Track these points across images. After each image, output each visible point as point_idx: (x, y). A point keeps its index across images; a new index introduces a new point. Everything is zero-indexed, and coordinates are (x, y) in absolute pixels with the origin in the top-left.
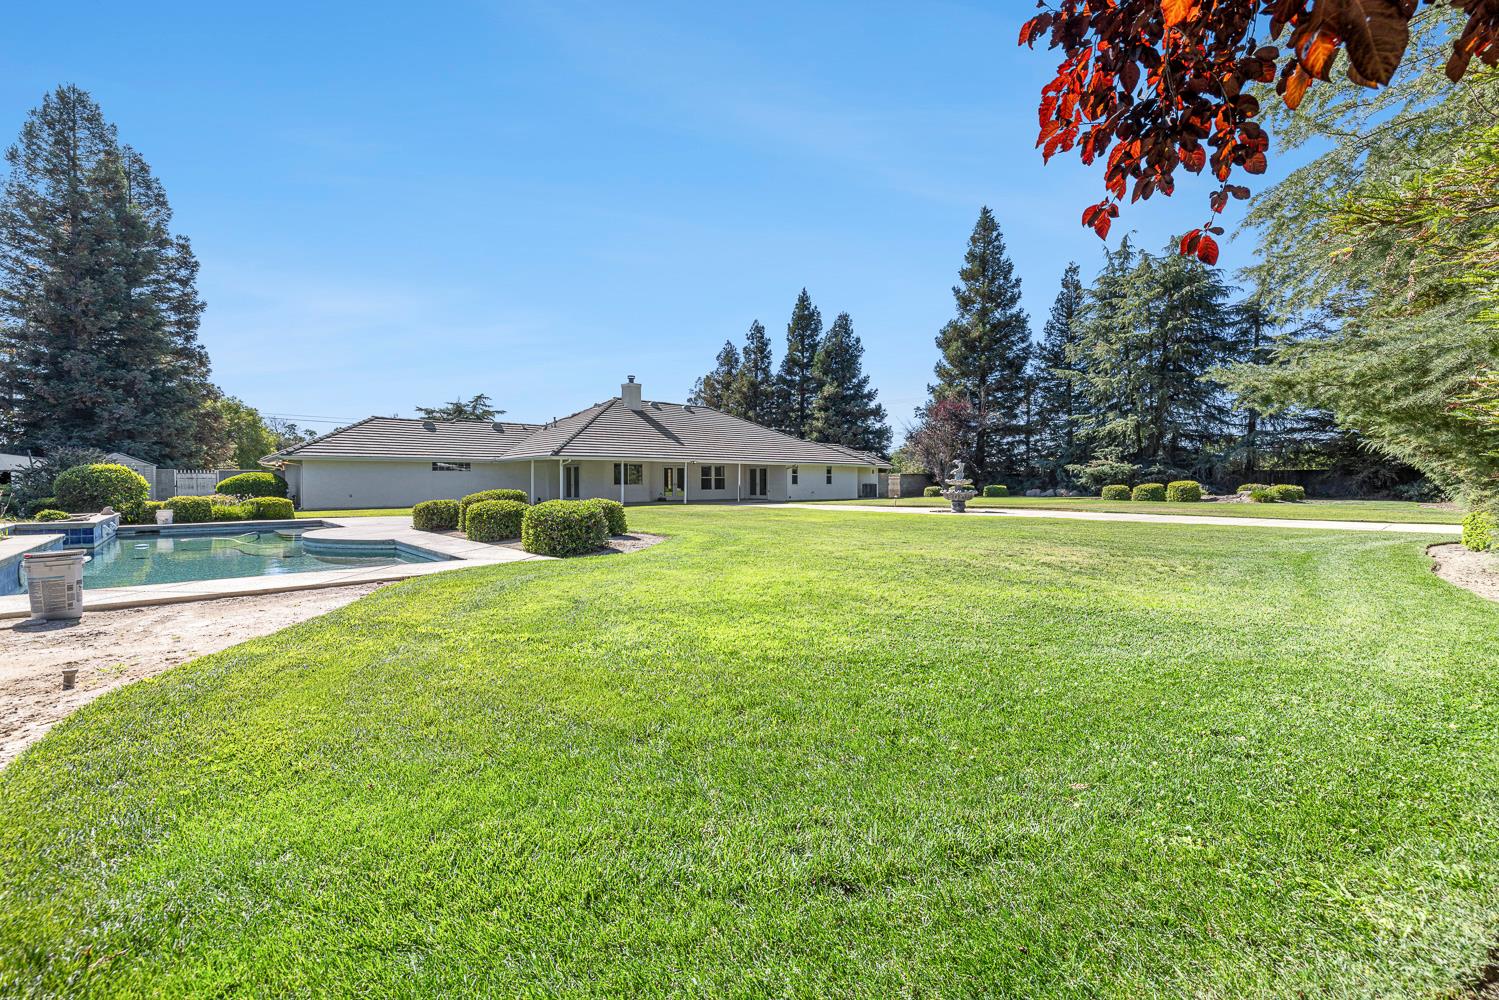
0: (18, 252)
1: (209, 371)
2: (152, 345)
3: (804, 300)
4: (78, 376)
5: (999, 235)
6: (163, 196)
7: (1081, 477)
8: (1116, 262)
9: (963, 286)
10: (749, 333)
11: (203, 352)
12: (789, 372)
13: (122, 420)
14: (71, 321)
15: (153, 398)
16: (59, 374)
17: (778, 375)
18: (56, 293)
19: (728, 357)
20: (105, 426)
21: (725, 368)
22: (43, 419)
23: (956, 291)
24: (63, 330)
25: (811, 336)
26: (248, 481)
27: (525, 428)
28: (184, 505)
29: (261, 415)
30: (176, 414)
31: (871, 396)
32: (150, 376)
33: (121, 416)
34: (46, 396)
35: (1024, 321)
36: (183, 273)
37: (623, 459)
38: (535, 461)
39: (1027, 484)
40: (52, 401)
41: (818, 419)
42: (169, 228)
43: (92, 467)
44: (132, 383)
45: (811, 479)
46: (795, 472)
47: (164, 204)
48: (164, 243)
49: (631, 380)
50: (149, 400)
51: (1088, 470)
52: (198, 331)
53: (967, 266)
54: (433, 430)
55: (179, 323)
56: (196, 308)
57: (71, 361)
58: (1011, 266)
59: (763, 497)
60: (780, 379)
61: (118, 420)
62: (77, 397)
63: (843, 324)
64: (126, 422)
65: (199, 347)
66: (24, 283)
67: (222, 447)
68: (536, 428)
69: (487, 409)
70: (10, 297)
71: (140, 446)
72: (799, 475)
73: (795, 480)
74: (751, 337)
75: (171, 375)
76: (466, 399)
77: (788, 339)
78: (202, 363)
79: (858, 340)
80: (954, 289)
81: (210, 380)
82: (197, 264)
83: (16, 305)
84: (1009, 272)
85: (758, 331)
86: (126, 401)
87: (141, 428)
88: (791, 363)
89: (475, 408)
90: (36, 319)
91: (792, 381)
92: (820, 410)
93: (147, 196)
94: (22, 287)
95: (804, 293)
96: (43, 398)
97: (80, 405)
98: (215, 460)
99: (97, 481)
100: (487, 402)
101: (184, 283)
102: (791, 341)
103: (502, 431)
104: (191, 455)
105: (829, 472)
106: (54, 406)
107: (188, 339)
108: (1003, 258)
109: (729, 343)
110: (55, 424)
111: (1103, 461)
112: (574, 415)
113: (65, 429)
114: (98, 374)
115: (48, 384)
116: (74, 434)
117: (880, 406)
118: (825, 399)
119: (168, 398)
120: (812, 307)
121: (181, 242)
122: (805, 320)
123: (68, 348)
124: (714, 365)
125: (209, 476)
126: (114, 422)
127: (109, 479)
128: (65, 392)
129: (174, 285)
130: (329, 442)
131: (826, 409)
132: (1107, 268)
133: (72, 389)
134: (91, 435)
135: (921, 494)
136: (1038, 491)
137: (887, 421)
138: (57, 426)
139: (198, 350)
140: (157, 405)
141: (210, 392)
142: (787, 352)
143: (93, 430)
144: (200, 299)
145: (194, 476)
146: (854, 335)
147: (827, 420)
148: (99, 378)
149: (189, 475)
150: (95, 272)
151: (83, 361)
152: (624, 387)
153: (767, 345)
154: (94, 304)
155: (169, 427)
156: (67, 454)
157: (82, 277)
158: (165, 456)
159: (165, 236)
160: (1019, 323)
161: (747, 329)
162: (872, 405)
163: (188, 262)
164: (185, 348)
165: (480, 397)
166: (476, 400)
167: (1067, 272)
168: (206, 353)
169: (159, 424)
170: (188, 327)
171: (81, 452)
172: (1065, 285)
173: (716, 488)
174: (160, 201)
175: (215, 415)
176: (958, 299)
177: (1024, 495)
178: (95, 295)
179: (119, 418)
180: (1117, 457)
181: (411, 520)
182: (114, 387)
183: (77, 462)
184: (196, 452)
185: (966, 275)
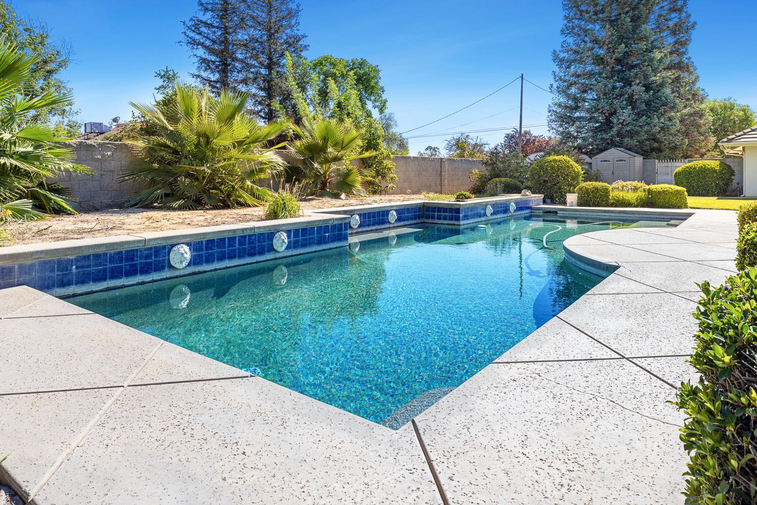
11: (690, 62)
13: (625, 123)
15: (646, 105)
20: (614, 130)
30: (661, 115)
32: (644, 88)
33: (625, 121)
44: (633, 95)
50: (643, 107)
52: (689, 47)
56: (689, 28)
61: (622, 124)
64: (627, 124)
65: (687, 59)
71: (635, 142)
86: (628, 109)
87: (636, 129)
98: (699, 151)
101: (680, 11)
104: (676, 148)
107: (681, 55)
119: (656, 103)
126: (620, 126)
129: (673, 15)
144: (691, 20)
145: (669, 164)
148: (613, 95)
149: (665, 164)
155: (655, 126)
158: (653, 150)
169: (649, 125)
175: (700, 113)
182: (621, 100)
184: (680, 145)
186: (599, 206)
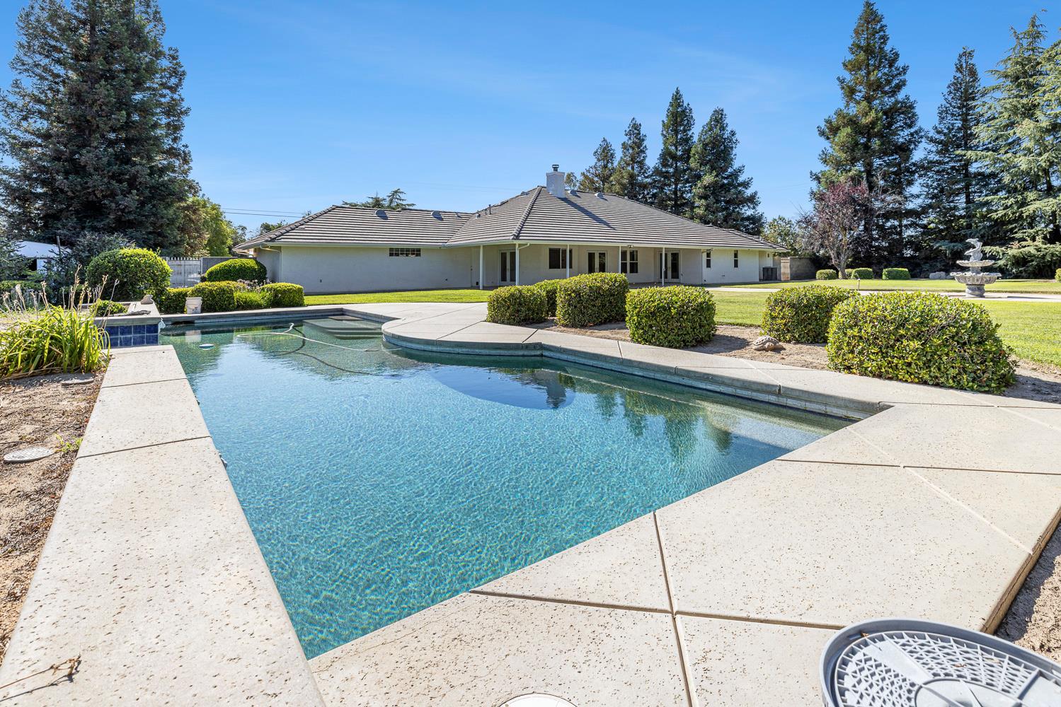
0: (47, 61)
1: (190, 169)
2: (152, 142)
3: (677, 98)
4: (92, 171)
5: (882, 27)
6: (159, 13)
7: (999, 259)
8: (1025, 42)
9: (848, 77)
10: (628, 130)
11: (187, 150)
12: (665, 164)
13: (126, 210)
14: (88, 121)
15: (150, 192)
16: (76, 169)
17: (655, 168)
18: (77, 97)
19: (605, 153)
20: (112, 217)
21: (602, 163)
22: (61, 211)
23: (842, 81)
24: (81, 130)
25: (685, 131)
26: (235, 267)
27: (459, 216)
28: (211, 291)
29: (221, 210)
30: (169, 205)
31: (746, 185)
32: (148, 172)
33: (126, 207)
34: (66, 189)
35: (912, 107)
36: (173, 81)
37: (568, 243)
38: (484, 246)
39: (926, 267)
40: (70, 194)
41: (699, 207)
42: (162, 41)
43: (122, 252)
44: (134, 177)
45: (722, 262)
46: (708, 255)
47: (160, 19)
48: (158, 54)
49: (555, 169)
50: (147, 192)
51: (1010, 252)
52: (183, 133)
53: (850, 57)
54: (385, 218)
55: (168, 125)
56: (182, 113)
57: (85, 157)
58: (897, 55)
59: (675, 280)
60: (657, 171)
61: (123, 211)
62: (90, 190)
63: (718, 119)
64: (130, 212)
65: (183, 146)
66: (51, 89)
67: (198, 237)
68: (468, 216)
69: (401, 202)
70: (39, 101)
71: (141, 233)
72: (713, 258)
73: (709, 265)
74: (629, 134)
75: (162, 171)
76: (384, 194)
77: (663, 134)
78: (186, 161)
79: (733, 133)
80: (838, 78)
81: (191, 177)
82: (184, 73)
83: (43, 108)
84: (895, 60)
85: (635, 130)
86: (130, 193)
87: (140, 218)
88: (666, 156)
89: (391, 201)
90: (59, 120)
91: (667, 172)
92: (700, 198)
93: (147, 13)
94: (49, 92)
95: (678, 92)
96: (62, 191)
97: (92, 198)
98: (193, 248)
99: (127, 267)
100: (402, 196)
101: (173, 89)
102: (665, 136)
103: (441, 219)
104: (176, 244)
105: (736, 255)
106: (72, 198)
107: (175, 140)
108: (887, 48)
109: (605, 140)
110: (72, 215)
111: (1030, 242)
112: (503, 203)
113: (80, 219)
114: (108, 169)
115: (67, 179)
116: (87, 224)
117: (756, 193)
118: (705, 187)
119: (162, 191)
120: (685, 104)
121: (172, 52)
122: (679, 117)
123: (84, 146)
124: (592, 161)
125: (194, 263)
126: (120, 213)
127: (138, 265)
128: (81, 185)
129: (166, 91)
130: (303, 229)
131: (705, 197)
132: (1014, 49)
133: (86, 183)
134: (100, 225)
135: (813, 277)
136: (943, 274)
137: (760, 209)
138: (73, 217)
139: (182, 149)
140: (153, 198)
141: (190, 187)
142: (662, 147)
143: (102, 220)
144: (185, 105)
145: (182, 262)
146: (729, 129)
147: (707, 207)
148: (109, 172)
149: (178, 262)
150: (109, 76)
151: (96, 156)
152: (548, 176)
153: (643, 140)
154: (106, 105)
155: (162, 218)
156: (94, 239)
157: (97, 81)
159: (160, 48)
160: (906, 110)
161: (626, 126)
162: (749, 192)
163: (177, 72)
164: (172, 148)
165: (396, 192)
166: (393, 195)
167: (960, 56)
168: (189, 152)
169: (155, 215)
170: (175, 128)
171: (106, 238)
172: (959, 69)
173: (631, 272)
174: (157, 18)
175: (193, 208)
176: (843, 88)
177: (927, 277)
178: (109, 96)
179: (124, 209)
180: (1045, 238)
181: (483, 309)
182: (120, 182)
183: (104, 246)
184: (181, 241)
185: (853, 67)
186: (226, 311)
